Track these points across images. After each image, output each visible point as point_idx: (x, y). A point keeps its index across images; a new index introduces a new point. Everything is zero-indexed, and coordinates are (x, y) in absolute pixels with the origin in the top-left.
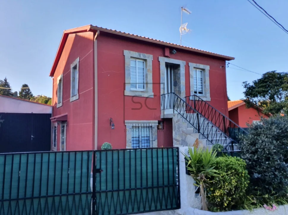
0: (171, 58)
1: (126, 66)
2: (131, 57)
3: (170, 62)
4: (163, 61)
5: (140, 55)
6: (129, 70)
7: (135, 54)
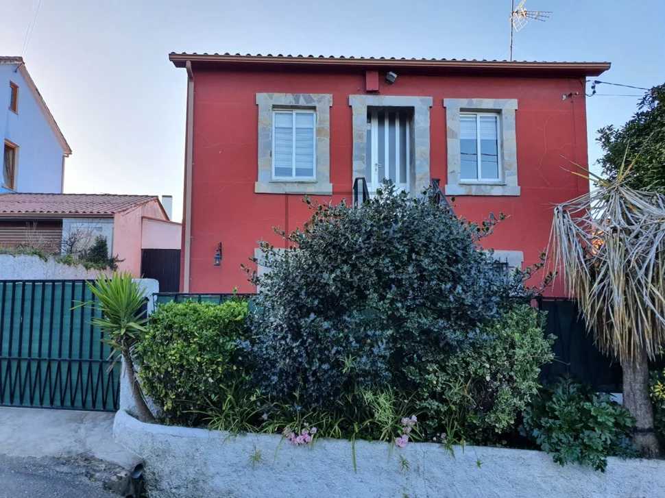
0: (383, 94)
1: (260, 126)
2: (274, 106)
3: (381, 105)
4: (360, 103)
5: (297, 100)
6: (269, 136)
7: (285, 98)
